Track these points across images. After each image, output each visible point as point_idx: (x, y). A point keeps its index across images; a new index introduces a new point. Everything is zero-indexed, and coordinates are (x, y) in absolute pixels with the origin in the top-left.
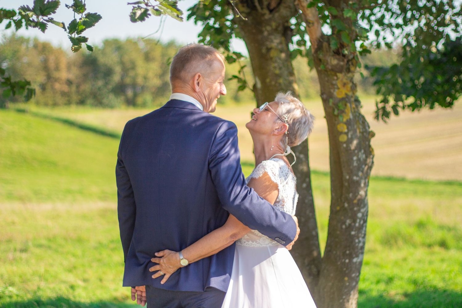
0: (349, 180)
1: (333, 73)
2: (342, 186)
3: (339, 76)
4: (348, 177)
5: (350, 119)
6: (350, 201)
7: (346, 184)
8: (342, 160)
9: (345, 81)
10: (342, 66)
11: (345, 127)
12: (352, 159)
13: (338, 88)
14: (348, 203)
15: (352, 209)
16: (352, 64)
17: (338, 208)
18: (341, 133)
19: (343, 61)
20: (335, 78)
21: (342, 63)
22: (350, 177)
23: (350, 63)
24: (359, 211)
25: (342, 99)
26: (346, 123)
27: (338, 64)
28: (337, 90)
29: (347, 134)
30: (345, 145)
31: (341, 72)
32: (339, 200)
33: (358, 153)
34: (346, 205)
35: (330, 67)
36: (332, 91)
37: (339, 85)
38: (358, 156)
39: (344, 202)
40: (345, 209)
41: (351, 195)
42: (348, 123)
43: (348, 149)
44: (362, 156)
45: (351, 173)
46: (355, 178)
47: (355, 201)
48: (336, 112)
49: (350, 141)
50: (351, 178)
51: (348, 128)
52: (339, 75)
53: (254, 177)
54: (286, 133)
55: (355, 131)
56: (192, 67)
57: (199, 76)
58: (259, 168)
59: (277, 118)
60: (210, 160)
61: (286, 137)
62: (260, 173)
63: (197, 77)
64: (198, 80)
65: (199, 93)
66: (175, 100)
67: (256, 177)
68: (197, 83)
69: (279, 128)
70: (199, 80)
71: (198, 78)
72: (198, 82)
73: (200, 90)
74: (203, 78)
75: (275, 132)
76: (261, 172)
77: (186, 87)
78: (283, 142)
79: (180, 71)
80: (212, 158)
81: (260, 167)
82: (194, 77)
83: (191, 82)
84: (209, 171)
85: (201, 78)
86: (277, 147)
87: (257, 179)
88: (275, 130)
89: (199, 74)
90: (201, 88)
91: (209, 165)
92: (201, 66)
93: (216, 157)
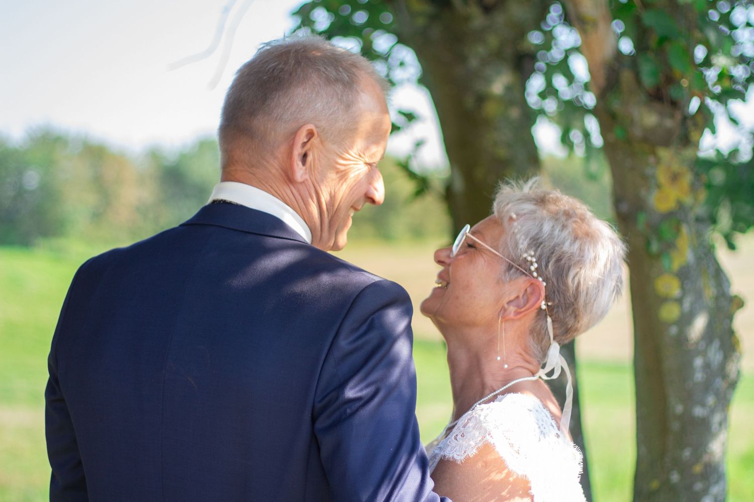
0: (682, 415)
1: (646, 148)
2: (664, 429)
3: (660, 157)
4: (680, 409)
5: (688, 264)
6: (684, 468)
7: (676, 426)
8: (666, 365)
9: (676, 167)
10: (670, 131)
11: (676, 283)
12: (691, 364)
13: (659, 186)
14: (681, 472)
15: (689, 488)
16: (695, 127)
17: (655, 484)
18: (665, 300)
19: (671, 118)
20: (652, 160)
21: (669, 123)
22: (685, 408)
23: (689, 123)
24: (705, 491)
25: (669, 215)
26: (678, 275)
27: (659, 125)
28: (655, 192)
29: (679, 301)
30: (673, 331)
31: (666, 143)
32: (658, 464)
33: (706, 348)
34: (675, 477)
35: (638, 134)
36: (643, 192)
37: (662, 179)
38: (705, 357)
39: (670, 471)
40: (672, 489)
41: (687, 453)
42: (684, 275)
43: (681, 339)
44: (715, 355)
45: (689, 398)
46: (698, 411)
47: (698, 469)
48: (655, 247)
49: (686, 320)
50: (687, 412)
51: (682, 287)
52: (664, 154)
53: (451, 455)
54: (544, 307)
55: (699, 295)
56: (289, 104)
57: (311, 134)
58: (464, 426)
59: (503, 267)
60: (318, 406)
61: (547, 318)
62: (470, 445)
63: (302, 137)
64: (304, 144)
65: (301, 187)
66: (224, 203)
67: (456, 457)
68: (299, 155)
69: (518, 297)
70: (308, 146)
71: (306, 140)
72: (303, 151)
73: (307, 177)
74: (322, 142)
75: (507, 312)
76: (472, 443)
77: (265, 163)
78: (539, 334)
79: (253, 113)
80: (327, 399)
81: (470, 424)
82: (294, 134)
83: (283, 148)
84: (315, 441)
85: (315, 140)
86: (520, 354)
87: (459, 462)
88: (506, 306)
89: (310, 126)
90: (311, 171)
91: (314, 420)
92: (319, 105)
93: (337, 398)
